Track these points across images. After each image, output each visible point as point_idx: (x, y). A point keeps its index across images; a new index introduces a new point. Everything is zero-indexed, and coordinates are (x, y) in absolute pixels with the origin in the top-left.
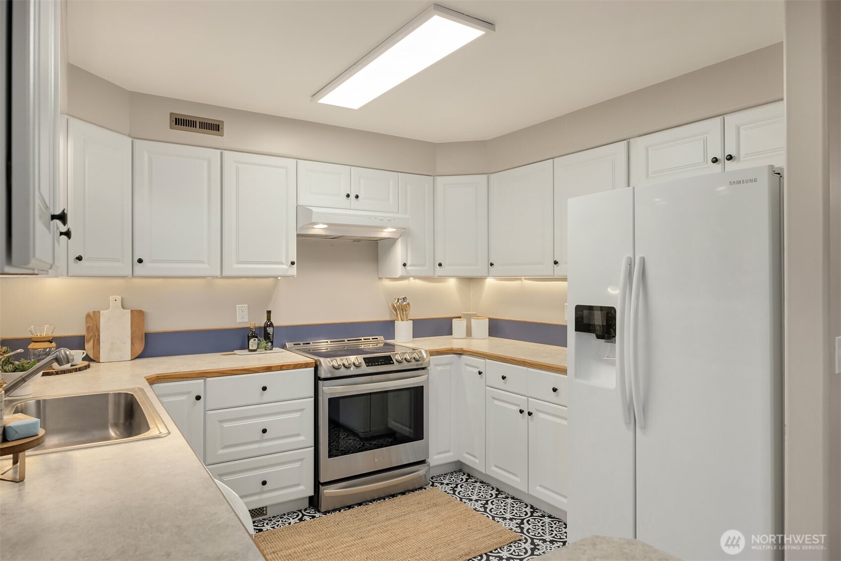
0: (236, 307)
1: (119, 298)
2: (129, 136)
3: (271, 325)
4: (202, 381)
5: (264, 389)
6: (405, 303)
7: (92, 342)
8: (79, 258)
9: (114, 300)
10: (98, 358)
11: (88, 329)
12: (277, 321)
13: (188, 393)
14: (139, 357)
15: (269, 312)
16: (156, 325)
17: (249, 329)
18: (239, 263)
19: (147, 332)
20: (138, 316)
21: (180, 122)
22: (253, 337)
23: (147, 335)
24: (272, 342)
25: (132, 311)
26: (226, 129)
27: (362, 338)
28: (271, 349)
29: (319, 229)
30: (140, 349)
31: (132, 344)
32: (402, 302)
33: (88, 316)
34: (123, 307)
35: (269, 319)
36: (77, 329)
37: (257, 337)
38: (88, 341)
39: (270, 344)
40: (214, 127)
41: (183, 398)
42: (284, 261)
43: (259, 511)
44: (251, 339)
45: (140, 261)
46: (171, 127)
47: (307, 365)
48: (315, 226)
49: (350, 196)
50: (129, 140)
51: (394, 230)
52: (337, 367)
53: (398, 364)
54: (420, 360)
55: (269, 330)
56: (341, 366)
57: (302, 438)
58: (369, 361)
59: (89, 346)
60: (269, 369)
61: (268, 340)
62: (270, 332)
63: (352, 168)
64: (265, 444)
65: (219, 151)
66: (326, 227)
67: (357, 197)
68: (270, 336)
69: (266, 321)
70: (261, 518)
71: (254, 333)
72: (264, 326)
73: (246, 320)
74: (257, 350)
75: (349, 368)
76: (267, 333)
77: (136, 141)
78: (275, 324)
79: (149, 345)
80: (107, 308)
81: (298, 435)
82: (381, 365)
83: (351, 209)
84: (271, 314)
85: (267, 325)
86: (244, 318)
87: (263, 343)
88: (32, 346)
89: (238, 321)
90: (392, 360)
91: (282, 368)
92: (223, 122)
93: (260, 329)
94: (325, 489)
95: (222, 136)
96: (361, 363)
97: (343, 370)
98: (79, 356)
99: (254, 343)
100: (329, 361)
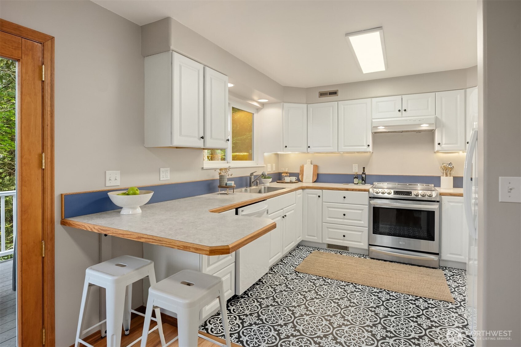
0: (353, 165)
1: (310, 160)
3: (365, 174)
4: (322, 190)
5: (344, 197)
6: (450, 166)
7: (301, 175)
8: (286, 147)
10: (303, 181)
11: (300, 170)
12: (367, 172)
13: (316, 194)
14: (314, 182)
15: (364, 168)
16: (322, 171)
17: (354, 175)
18: (345, 146)
19: (319, 173)
20: (316, 167)
21: (322, 94)
22: (356, 178)
24: (365, 181)
25: (314, 165)
26: (339, 93)
27: (419, 184)
28: (365, 184)
29: (381, 129)
30: (315, 179)
31: (313, 177)
32: (448, 166)
33: (301, 166)
34: (311, 164)
35: (364, 171)
36: (297, 171)
37: (357, 178)
38: (300, 175)
39: (363, 182)
40: (334, 93)
41: (315, 196)
42: (365, 145)
43: (345, 248)
44: (355, 179)
45: (309, 147)
46: (319, 97)
47: (365, 190)
48: (378, 128)
49: (401, 110)
50: (306, 105)
51: (428, 125)
52: (377, 193)
53: (415, 196)
54: (430, 196)
55: (364, 176)
56: (380, 192)
57: (362, 222)
58: (396, 193)
59: (300, 177)
60: (347, 190)
61: (363, 180)
62: (364, 177)
63: (403, 96)
64: (345, 221)
65: (337, 102)
66: (384, 127)
67: (405, 110)
68: (364, 178)
69: (363, 172)
70: (346, 251)
71: (357, 177)
72: (361, 174)
73: (357, 171)
74: (357, 184)
75: (384, 194)
76: (362, 177)
77: (308, 105)
78: (366, 174)
79: (318, 178)
80: (306, 164)
81: (360, 220)
82: (403, 195)
83: (402, 117)
84: (365, 169)
85: (363, 173)
86: (356, 170)
87: (361, 181)
88: (283, 174)
89: (353, 171)
90: (411, 194)
91: (353, 190)
92: (338, 90)
93: (360, 175)
94: (370, 247)
95: (338, 96)
96: (391, 193)
97: (380, 195)
98: (294, 179)
99: (356, 181)
100: (374, 190)
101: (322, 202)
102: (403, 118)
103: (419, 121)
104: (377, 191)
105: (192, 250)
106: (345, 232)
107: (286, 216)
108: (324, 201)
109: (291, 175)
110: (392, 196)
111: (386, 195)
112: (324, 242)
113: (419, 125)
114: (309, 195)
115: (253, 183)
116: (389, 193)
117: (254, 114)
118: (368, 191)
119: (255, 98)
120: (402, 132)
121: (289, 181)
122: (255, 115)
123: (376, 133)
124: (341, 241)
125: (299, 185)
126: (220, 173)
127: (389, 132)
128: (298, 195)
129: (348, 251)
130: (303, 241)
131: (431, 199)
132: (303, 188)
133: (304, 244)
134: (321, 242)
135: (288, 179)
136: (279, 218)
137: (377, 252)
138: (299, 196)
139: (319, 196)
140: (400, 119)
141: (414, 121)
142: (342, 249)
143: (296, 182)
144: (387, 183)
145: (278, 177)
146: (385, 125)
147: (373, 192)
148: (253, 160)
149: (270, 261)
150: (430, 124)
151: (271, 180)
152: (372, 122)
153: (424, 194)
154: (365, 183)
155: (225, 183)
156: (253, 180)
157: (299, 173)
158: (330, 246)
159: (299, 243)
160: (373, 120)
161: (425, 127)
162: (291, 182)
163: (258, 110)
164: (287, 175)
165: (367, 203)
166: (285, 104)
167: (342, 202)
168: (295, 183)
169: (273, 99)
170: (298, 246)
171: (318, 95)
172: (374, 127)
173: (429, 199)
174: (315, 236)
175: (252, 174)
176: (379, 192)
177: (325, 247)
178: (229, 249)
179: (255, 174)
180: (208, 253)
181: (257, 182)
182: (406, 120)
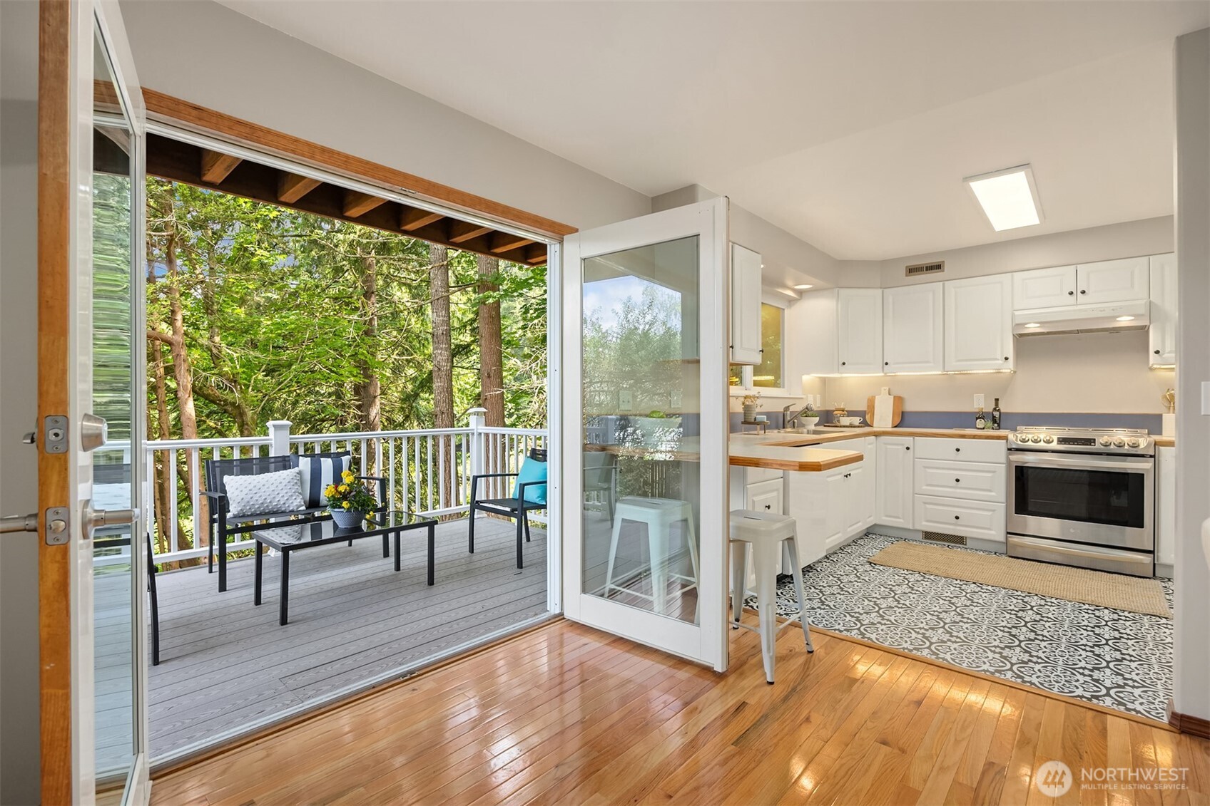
0: (974, 395)
1: (887, 389)
2: (881, 288)
3: (999, 411)
4: (912, 438)
5: (958, 450)
7: (870, 412)
8: (844, 364)
9: (885, 390)
10: (873, 424)
11: (868, 406)
12: (1003, 408)
13: (902, 445)
14: (895, 427)
15: (997, 400)
16: (910, 407)
17: (977, 413)
18: (958, 361)
19: (904, 410)
20: (899, 400)
21: (912, 270)
22: (980, 418)
23: (903, 413)
24: (999, 425)
25: (894, 397)
26: (946, 267)
29: (1033, 328)
30: (898, 421)
31: (893, 416)
33: (868, 399)
34: (889, 394)
35: (997, 404)
36: (862, 407)
37: (983, 419)
38: (868, 414)
39: (996, 425)
40: (938, 267)
41: (900, 447)
42: (999, 357)
43: (959, 540)
44: (978, 420)
45: (887, 364)
46: (906, 276)
47: (999, 438)
48: (1026, 326)
49: (1075, 292)
50: (880, 291)
51: (1133, 318)
52: (1024, 441)
53: (1102, 447)
54: (1135, 446)
55: (996, 414)
56: (1029, 440)
57: (993, 494)
58: (1062, 440)
59: (868, 417)
60: (963, 436)
61: (994, 421)
62: (997, 416)
63: (1078, 266)
64: (958, 491)
65: (941, 283)
66: (1038, 325)
67: (1083, 292)
68: (997, 419)
69: (994, 407)
70: (961, 546)
71: (981, 416)
72: (991, 411)
73: (982, 406)
74: (984, 428)
75: (1037, 442)
76: (994, 417)
77: (885, 290)
78: (1002, 411)
79: (904, 419)
80: (880, 395)
81: (990, 491)
82: (1078, 444)
83: (1077, 305)
84: (1000, 402)
85: (995, 409)
86: (980, 403)
87: (990, 424)
88: (835, 413)
89: (975, 407)
90: (1094, 442)
91: (974, 437)
92: (944, 262)
93: (988, 413)
94: (1010, 537)
95: (943, 271)
96: (1053, 441)
97: (1030, 444)
98: (856, 421)
99: (980, 423)
100: (1017, 436)
101: (914, 458)
102: (1079, 307)
103: (1113, 310)
104: (1024, 437)
105: (775, 466)
106: (957, 511)
107: (850, 475)
108: (916, 456)
109: (851, 414)
110: (1055, 445)
111: (1042, 445)
112: (918, 527)
113: (1114, 318)
114: (889, 447)
115: (789, 422)
116: (1048, 442)
117: (784, 309)
118: (1006, 438)
119: (789, 283)
120: (1078, 332)
121: (848, 424)
122: (787, 312)
123: (1021, 335)
124: (951, 527)
125: (867, 429)
126: (743, 404)
127: (1048, 333)
128: (869, 444)
129: (966, 545)
130: (875, 525)
131: (1137, 451)
132: (877, 435)
133: (877, 530)
134: (911, 528)
135: (845, 421)
136: (840, 477)
137: (1023, 546)
138: (870, 446)
139: (908, 448)
140: (1075, 308)
141: (1101, 311)
142: (953, 542)
143: (861, 427)
144: (1045, 428)
145: (828, 418)
146: (1039, 321)
147: (1014, 439)
148: (784, 387)
149: (827, 541)
150: (1137, 316)
151: (817, 419)
152: (1013, 316)
153: (1120, 443)
154: (999, 429)
155: (753, 418)
156: (788, 418)
157: (865, 411)
158: (929, 536)
159: (867, 528)
160: (1016, 313)
161: (1125, 321)
162: (851, 426)
163: (791, 301)
164: (843, 415)
165: (1003, 459)
166: (844, 292)
167: (954, 459)
168: (859, 427)
169: (819, 283)
170: (868, 533)
171: (904, 271)
172: (1017, 325)
173: (1133, 451)
174: (898, 518)
175: (787, 408)
176: (1027, 439)
177: (920, 536)
178: (821, 465)
179: (791, 409)
180: (797, 468)
181: (794, 422)
182: (1085, 310)
